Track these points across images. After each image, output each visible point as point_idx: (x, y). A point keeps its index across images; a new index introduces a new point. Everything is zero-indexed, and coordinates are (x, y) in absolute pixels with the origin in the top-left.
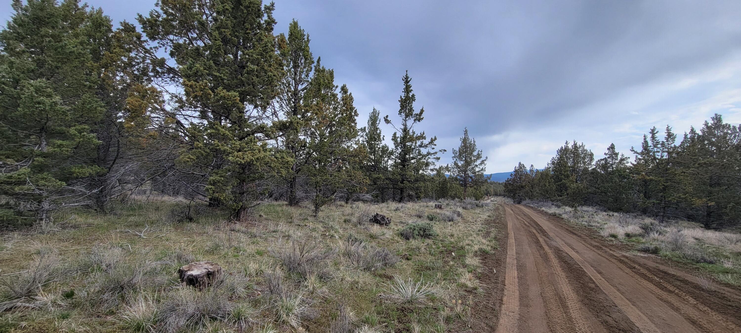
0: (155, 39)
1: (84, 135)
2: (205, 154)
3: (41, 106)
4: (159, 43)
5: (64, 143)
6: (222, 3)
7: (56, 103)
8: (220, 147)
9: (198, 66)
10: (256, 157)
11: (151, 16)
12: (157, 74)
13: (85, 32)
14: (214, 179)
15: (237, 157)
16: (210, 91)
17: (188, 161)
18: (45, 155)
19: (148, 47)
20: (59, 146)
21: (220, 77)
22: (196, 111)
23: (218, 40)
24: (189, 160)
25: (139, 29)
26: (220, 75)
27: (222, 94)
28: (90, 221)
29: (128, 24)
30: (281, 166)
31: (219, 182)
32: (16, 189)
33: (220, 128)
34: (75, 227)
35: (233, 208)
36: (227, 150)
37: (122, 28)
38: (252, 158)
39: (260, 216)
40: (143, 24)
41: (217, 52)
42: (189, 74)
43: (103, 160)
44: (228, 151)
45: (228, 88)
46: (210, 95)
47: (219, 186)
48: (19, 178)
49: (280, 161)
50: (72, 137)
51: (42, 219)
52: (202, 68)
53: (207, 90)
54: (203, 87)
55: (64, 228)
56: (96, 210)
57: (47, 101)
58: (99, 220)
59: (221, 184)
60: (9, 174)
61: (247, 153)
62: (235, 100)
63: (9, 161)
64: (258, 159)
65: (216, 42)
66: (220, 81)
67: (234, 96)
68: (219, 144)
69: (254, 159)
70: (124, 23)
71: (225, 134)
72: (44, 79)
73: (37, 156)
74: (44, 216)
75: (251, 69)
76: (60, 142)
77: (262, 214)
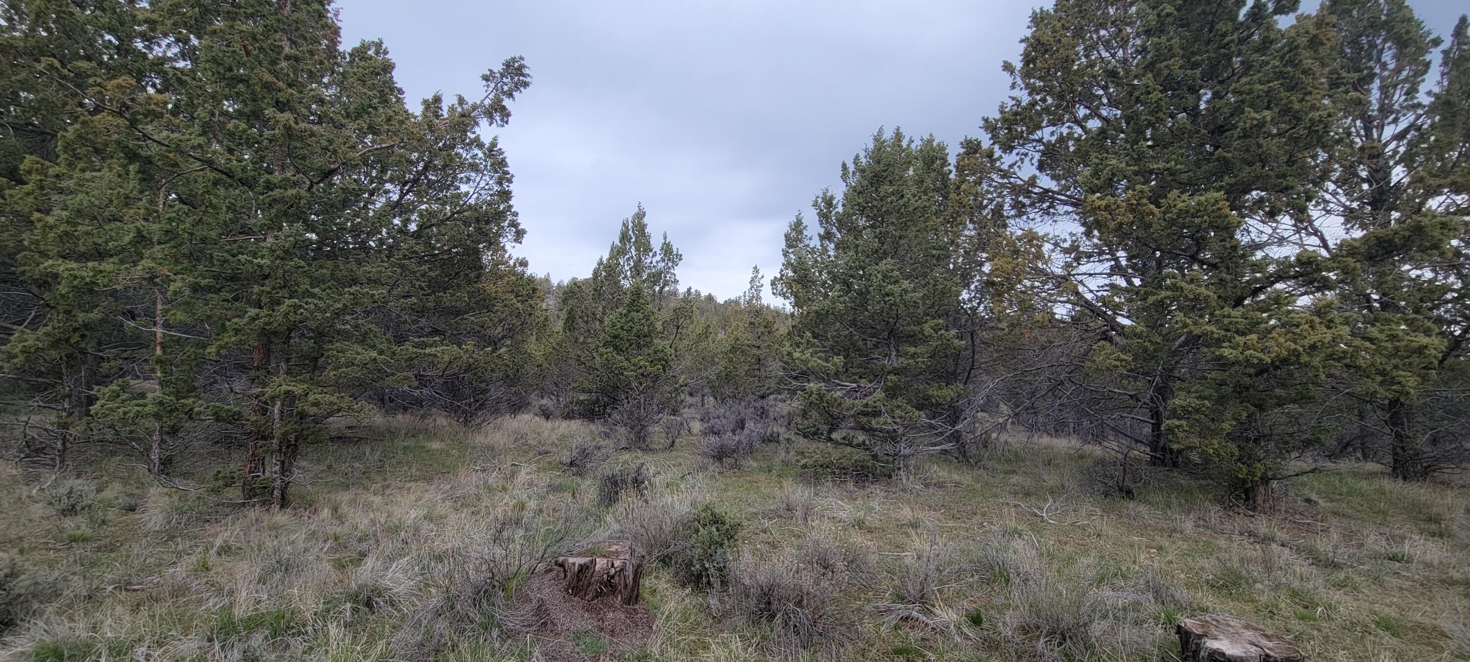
0: (1011, 148)
1: (942, 335)
2: (1151, 348)
3: (891, 298)
4: (1017, 154)
5: (919, 350)
6: (1154, 8)
7: (906, 291)
8: (1192, 328)
9: (1114, 162)
10: (1306, 343)
11: (1002, 112)
12: (1020, 209)
13: (917, 178)
14: (1184, 404)
15: (1246, 347)
16: (1152, 207)
17: (1116, 366)
18: (896, 372)
19: (1005, 167)
20: (913, 356)
21: (1168, 169)
22: (1102, 261)
23: (1154, 89)
24: (1118, 363)
25: (986, 142)
26: (1168, 166)
27: (1180, 205)
28: (956, 477)
29: (970, 141)
30: (1394, 361)
31: (1197, 411)
32: (873, 422)
33: (1183, 284)
34: (940, 485)
35: (1240, 476)
36: (1212, 333)
37: (962, 151)
38: (1293, 346)
39: (1308, 501)
40: (991, 132)
41: (1153, 118)
42: (1096, 186)
43: (952, 374)
44: (1215, 336)
45: (1191, 186)
46: (1152, 213)
47: (1197, 420)
48: (875, 407)
49: (1385, 348)
50: (925, 340)
51: (899, 469)
52: (1123, 165)
53: (1145, 205)
54: (1135, 202)
55: (927, 486)
56: (957, 458)
57: (896, 288)
58: (966, 478)
59: (1203, 417)
60: (865, 401)
61: (1274, 334)
62: (1219, 209)
63: (863, 382)
64: (1313, 347)
65: (1150, 96)
66: (1169, 178)
67: (1213, 201)
68: (1188, 321)
69: (1301, 349)
70: (966, 140)
71: (1199, 294)
72: (889, 259)
73: (889, 373)
74: (902, 465)
75: (1255, 122)
76: (912, 350)
77: (1314, 497)
